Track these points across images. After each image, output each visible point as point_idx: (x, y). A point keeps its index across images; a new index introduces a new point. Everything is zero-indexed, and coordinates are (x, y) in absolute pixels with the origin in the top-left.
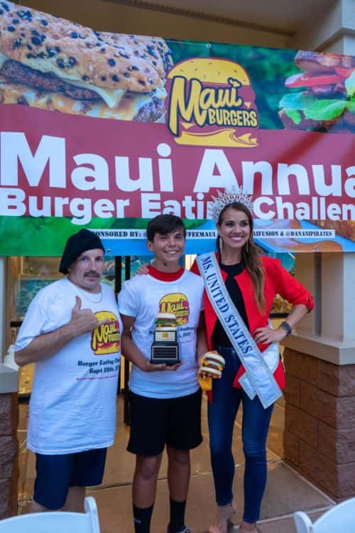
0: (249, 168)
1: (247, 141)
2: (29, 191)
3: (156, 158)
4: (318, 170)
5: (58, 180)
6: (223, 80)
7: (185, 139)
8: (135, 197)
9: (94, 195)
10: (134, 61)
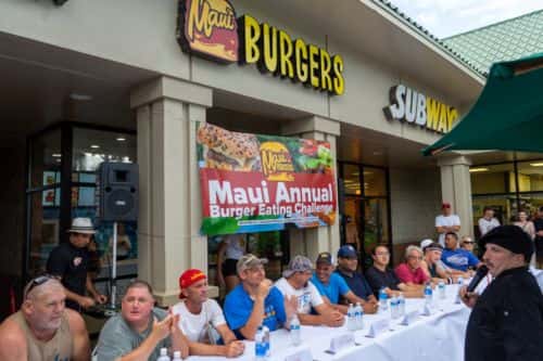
0: (293, 190)
1: (291, 178)
2: (222, 206)
3: (262, 187)
4: (314, 190)
5: (230, 201)
6: (278, 151)
7: (271, 178)
8: (257, 206)
9: (243, 206)
10: (246, 144)
